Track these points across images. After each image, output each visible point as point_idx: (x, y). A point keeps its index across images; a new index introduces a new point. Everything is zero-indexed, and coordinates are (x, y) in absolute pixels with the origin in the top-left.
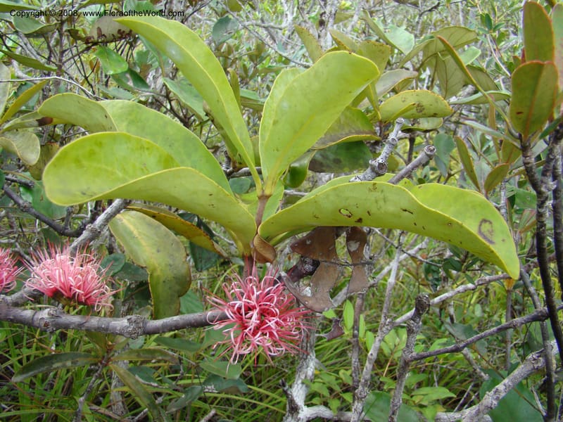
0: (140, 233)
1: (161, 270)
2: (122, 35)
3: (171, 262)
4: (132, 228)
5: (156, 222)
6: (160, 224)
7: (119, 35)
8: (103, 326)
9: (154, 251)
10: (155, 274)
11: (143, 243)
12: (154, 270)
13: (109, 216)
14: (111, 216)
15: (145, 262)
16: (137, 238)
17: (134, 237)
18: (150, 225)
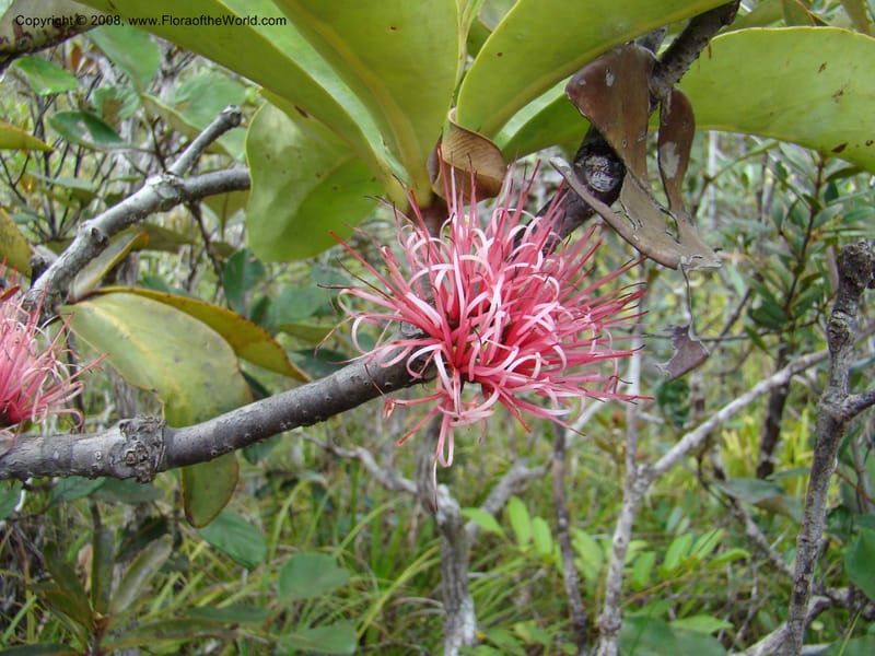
0: (133, 330)
1: (188, 396)
2: (62, 32)
3: (207, 379)
4: (115, 322)
5: (166, 308)
6: (174, 310)
7: (57, 32)
8: (56, 456)
9: (169, 359)
10: (177, 405)
11: (143, 346)
12: (173, 397)
13: (61, 275)
14: (66, 274)
15: (151, 382)
16: (128, 338)
17: (122, 337)
18: (152, 313)
